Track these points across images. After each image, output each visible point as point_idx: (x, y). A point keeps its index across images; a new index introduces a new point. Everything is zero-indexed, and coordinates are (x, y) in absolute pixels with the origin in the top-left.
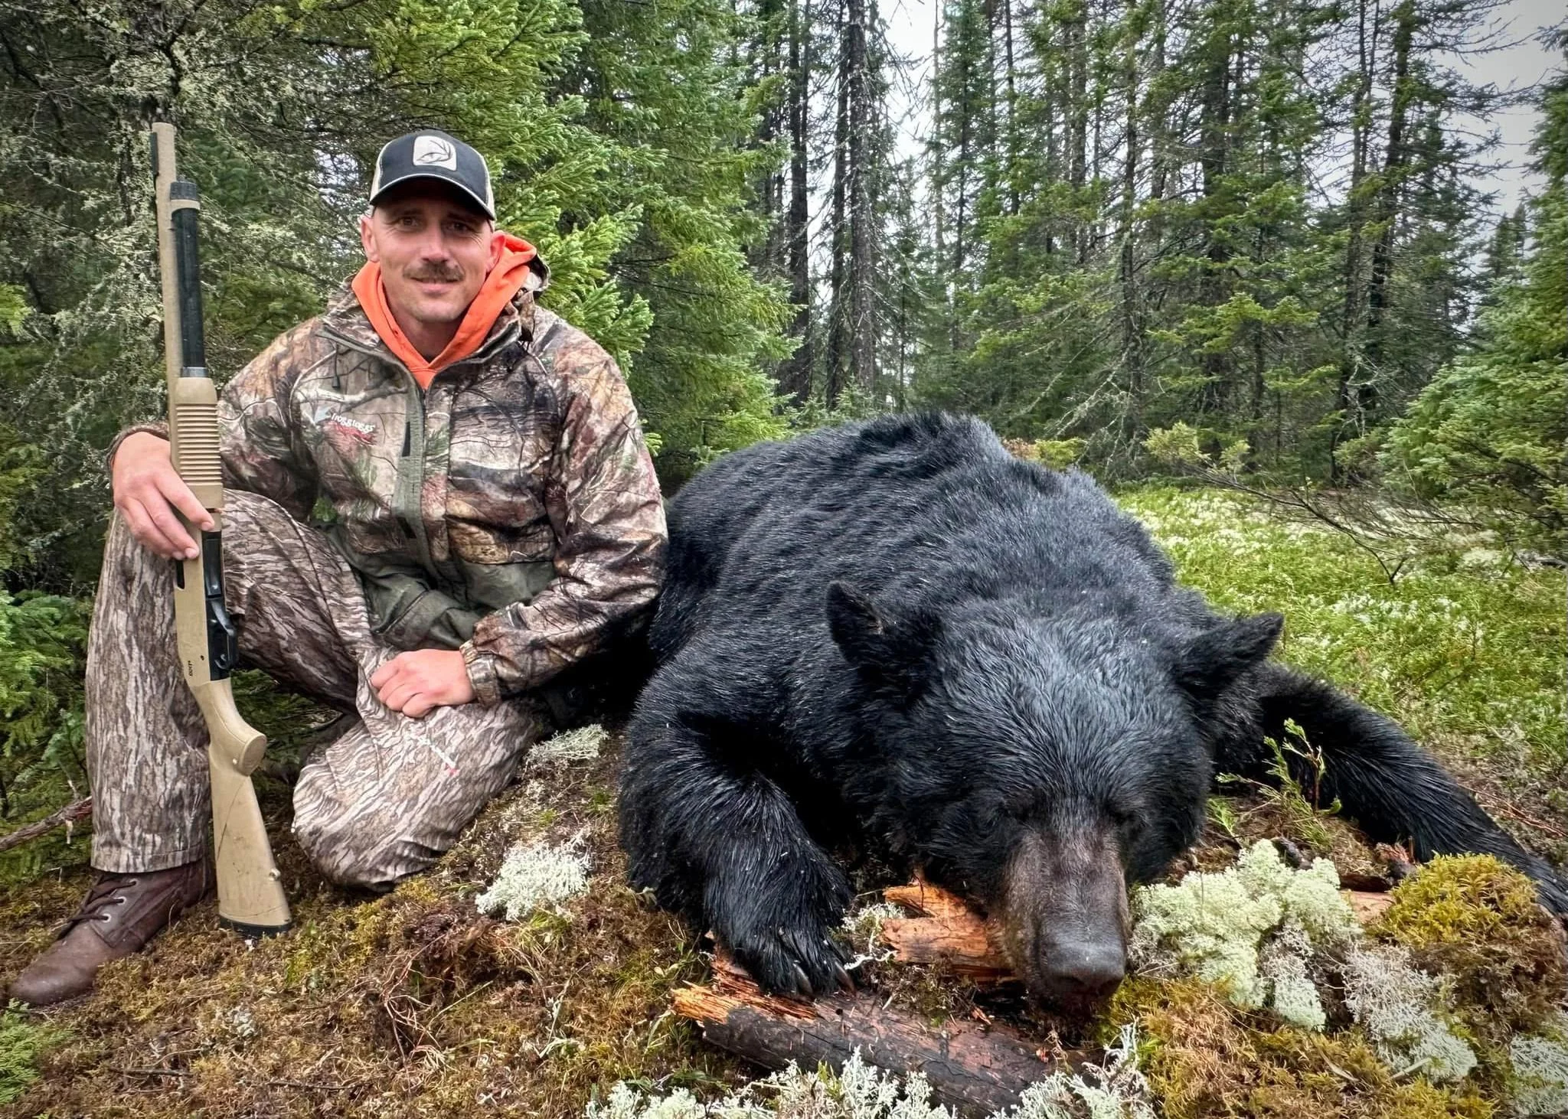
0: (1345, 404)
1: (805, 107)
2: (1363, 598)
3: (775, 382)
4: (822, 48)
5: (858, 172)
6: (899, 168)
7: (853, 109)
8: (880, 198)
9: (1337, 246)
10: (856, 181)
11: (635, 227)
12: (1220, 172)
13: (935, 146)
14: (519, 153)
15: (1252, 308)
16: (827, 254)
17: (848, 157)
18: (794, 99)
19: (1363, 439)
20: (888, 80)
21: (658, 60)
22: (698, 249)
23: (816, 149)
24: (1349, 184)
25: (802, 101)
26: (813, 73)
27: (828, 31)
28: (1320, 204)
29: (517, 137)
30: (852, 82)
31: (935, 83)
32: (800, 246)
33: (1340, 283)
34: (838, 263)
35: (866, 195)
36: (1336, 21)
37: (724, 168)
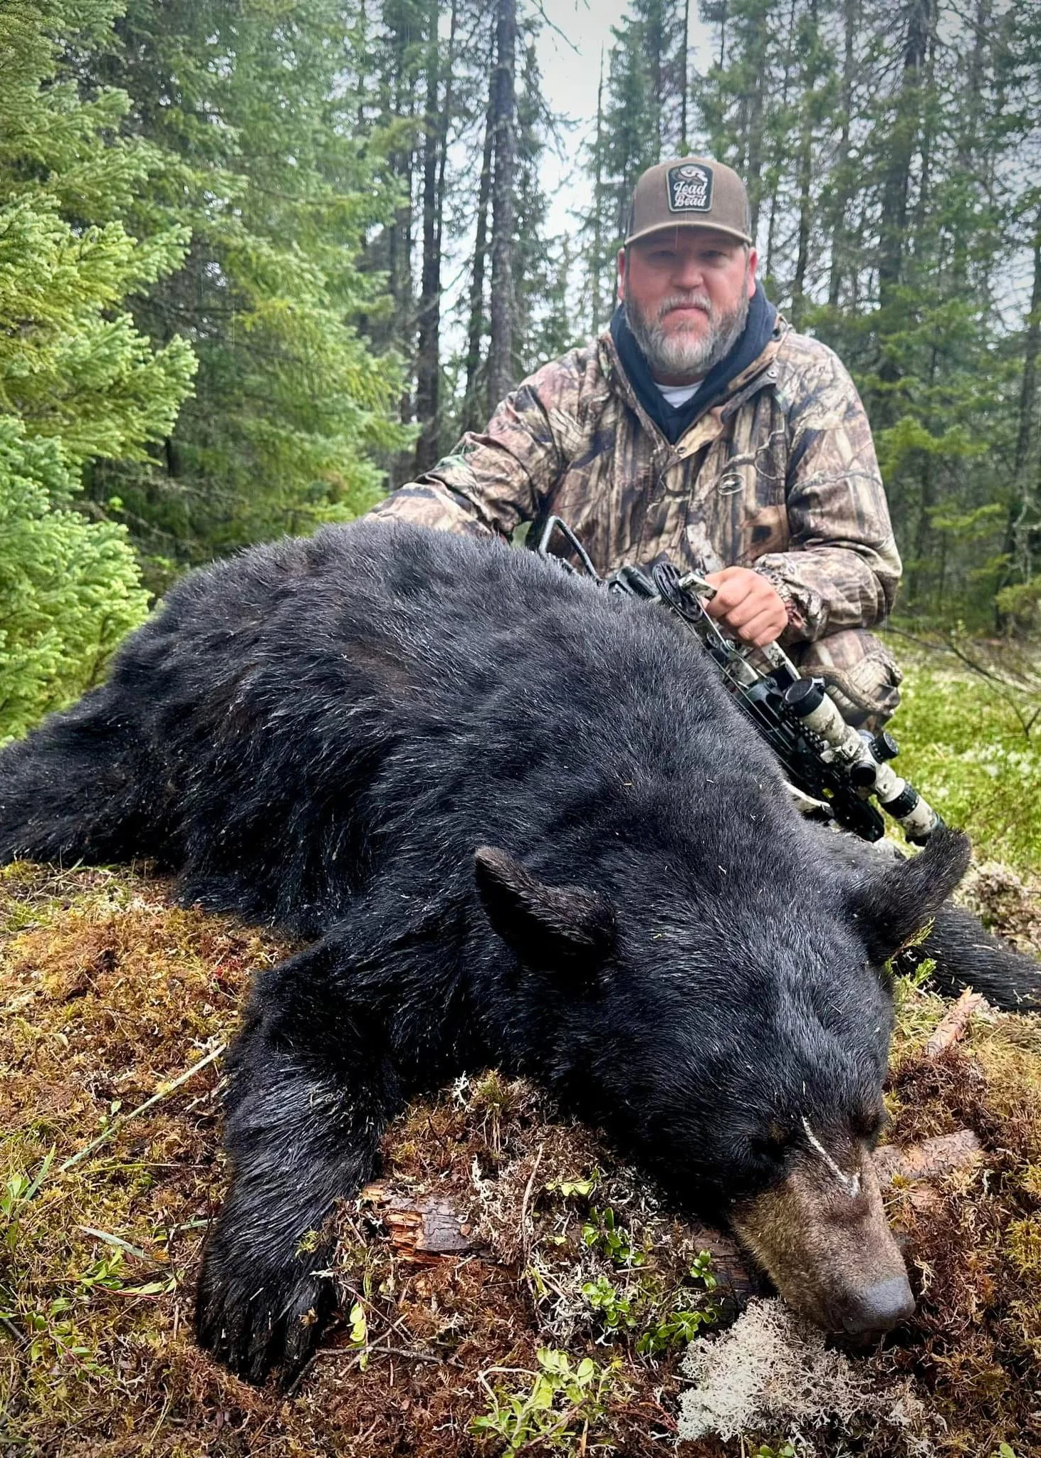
0: (1011, 547)
1: (444, 158)
2: (992, 749)
3: (382, 474)
4: (469, 93)
5: (500, 240)
6: (551, 242)
7: (497, 167)
8: (528, 276)
9: (1011, 376)
10: (497, 251)
11: (180, 254)
12: (896, 281)
13: (592, 223)
14: (34, 146)
15: (920, 435)
16: (462, 333)
17: (490, 221)
18: (430, 145)
19: (1027, 586)
20: (542, 138)
21: (253, 74)
22: (281, 303)
23: (456, 209)
24: (1027, 309)
25: (439, 148)
26: (455, 121)
27: (476, 73)
28: (997, 329)
29: (31, 128)
30: (497, 134)
31: (594, 149)
32: (430, 321)
33: (1015, 415)
34: (475, 347)
35: (509, 269)
36: (1021, 130)
37: (324, 210)
